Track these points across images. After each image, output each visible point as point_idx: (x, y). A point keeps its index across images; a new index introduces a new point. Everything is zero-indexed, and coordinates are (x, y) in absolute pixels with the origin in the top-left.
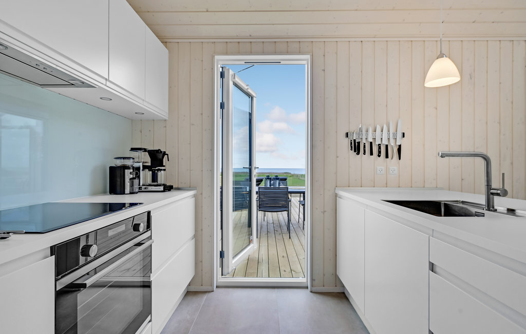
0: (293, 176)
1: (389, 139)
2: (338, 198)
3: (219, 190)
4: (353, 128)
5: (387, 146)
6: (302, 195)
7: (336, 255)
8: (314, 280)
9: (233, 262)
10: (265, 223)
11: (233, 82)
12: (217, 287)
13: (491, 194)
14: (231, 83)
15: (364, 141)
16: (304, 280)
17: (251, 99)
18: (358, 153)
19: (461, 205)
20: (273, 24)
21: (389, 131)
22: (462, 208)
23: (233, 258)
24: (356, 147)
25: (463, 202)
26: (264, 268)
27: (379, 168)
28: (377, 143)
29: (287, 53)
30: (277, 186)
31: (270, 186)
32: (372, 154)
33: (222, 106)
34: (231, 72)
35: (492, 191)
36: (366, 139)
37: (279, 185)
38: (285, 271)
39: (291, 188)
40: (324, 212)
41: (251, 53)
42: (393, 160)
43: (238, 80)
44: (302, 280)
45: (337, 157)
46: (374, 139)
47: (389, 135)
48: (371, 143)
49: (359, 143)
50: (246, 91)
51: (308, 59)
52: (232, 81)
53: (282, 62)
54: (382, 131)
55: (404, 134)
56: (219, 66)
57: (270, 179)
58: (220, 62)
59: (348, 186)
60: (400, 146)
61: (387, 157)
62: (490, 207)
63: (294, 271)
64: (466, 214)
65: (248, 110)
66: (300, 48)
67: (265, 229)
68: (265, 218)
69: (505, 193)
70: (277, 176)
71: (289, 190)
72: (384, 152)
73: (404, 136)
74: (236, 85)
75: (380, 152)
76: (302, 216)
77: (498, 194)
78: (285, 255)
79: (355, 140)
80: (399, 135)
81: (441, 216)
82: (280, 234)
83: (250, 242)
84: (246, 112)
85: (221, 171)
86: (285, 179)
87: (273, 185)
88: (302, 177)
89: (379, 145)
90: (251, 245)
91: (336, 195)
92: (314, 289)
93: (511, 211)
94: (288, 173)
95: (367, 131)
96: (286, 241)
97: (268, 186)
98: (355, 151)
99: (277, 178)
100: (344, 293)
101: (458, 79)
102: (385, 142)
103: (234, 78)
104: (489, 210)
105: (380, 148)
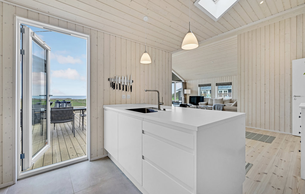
0: (73, 100)
1: (127, 83)
2: (104, 110)
3: (20, 112)
4: (112, 76)
5: (126, 86)
6: (82, 111)
7: (104, 139)
8: (92, 154)
9: (32, 160)
10: (55, 131)
11: (33, 38)
12: (18, 180)
13: (159, 104)
14: (31, 38)
15: (117, 83)
16: (86, 156)
17: (46, 51)
18: (114, 89)
19: (151, 109)
20: (66, 11)
21: (127, 79)
22: (152, 110)
23: (33, 156)
24: (113, 86)
25: (152, 108)
26: (58, 158)
27: (123, 95)
28: (122, 84)
29: (75, 30)
30: (65, 107)
31: (59, 107)
32: (120, 89)
33: (22, 52)
34: (31, 31)
35: (160, 103)
36: (118, 82)
37: (66, 106)
38: (73, 155)
39: (75, 108)
40: (98, 118)
41: (49, 23)
42: (129, 92)
43: (36, 37)
44: (84, 157)
45: (104, 90)
46: (121, 82)
47: (127, 81)
48: (120, 84)
49: (114, 84)
50: (43, 45)
51: (88, 37)
52: (31, 36)
53: (72, 35)
54: (124, 79)
55: (133, 81)
56: (20, 24)
57: (60, 103)
58: (20, 21)
59: (109, 104)
60: (131, 86)
61: (126, 90)
62: (159, 109)
63: (79, 154)
64: (153, 111)
65: (43, 58)
66: (83, 30)
67: (55, 134)
68: (55, 127)
69: (163, 104)
70: (65, 101)
71: (74, 109)
72: (125, 88)
73: (133, 82)
74: (34, 40)
75: (123, 88)
76: (81, 123)
77: (161, 104)
78: (72, 147)
79: (112, 82)
80: (131, 81)
81: (145, 113)
82: (67, 136)
83: (46, 143)
84: (42, 59)
85: (21, 98)
86: (69, 103)
87: (62, 106)
88: (79, 101)
89: (123, 85)
90: (47, 146)
91: (104, 109)
92: (92, 159)
93: (164, 110)
94: (69, 99)
95: (118, 78)
96: (72, 139)
97: (58, 107)
98: (113, 88)
99: (64, 102)
100: (108, 156)
101: (151, 62)
102: (126, 84)
103: (34, 35)
104: (159, 110)
105: (123, 86)
